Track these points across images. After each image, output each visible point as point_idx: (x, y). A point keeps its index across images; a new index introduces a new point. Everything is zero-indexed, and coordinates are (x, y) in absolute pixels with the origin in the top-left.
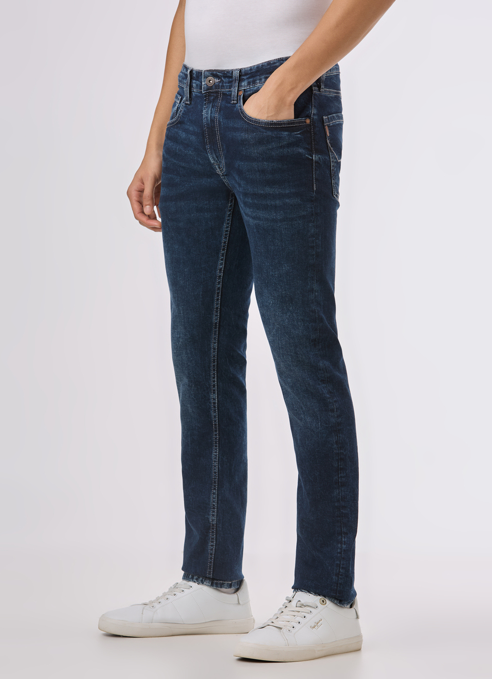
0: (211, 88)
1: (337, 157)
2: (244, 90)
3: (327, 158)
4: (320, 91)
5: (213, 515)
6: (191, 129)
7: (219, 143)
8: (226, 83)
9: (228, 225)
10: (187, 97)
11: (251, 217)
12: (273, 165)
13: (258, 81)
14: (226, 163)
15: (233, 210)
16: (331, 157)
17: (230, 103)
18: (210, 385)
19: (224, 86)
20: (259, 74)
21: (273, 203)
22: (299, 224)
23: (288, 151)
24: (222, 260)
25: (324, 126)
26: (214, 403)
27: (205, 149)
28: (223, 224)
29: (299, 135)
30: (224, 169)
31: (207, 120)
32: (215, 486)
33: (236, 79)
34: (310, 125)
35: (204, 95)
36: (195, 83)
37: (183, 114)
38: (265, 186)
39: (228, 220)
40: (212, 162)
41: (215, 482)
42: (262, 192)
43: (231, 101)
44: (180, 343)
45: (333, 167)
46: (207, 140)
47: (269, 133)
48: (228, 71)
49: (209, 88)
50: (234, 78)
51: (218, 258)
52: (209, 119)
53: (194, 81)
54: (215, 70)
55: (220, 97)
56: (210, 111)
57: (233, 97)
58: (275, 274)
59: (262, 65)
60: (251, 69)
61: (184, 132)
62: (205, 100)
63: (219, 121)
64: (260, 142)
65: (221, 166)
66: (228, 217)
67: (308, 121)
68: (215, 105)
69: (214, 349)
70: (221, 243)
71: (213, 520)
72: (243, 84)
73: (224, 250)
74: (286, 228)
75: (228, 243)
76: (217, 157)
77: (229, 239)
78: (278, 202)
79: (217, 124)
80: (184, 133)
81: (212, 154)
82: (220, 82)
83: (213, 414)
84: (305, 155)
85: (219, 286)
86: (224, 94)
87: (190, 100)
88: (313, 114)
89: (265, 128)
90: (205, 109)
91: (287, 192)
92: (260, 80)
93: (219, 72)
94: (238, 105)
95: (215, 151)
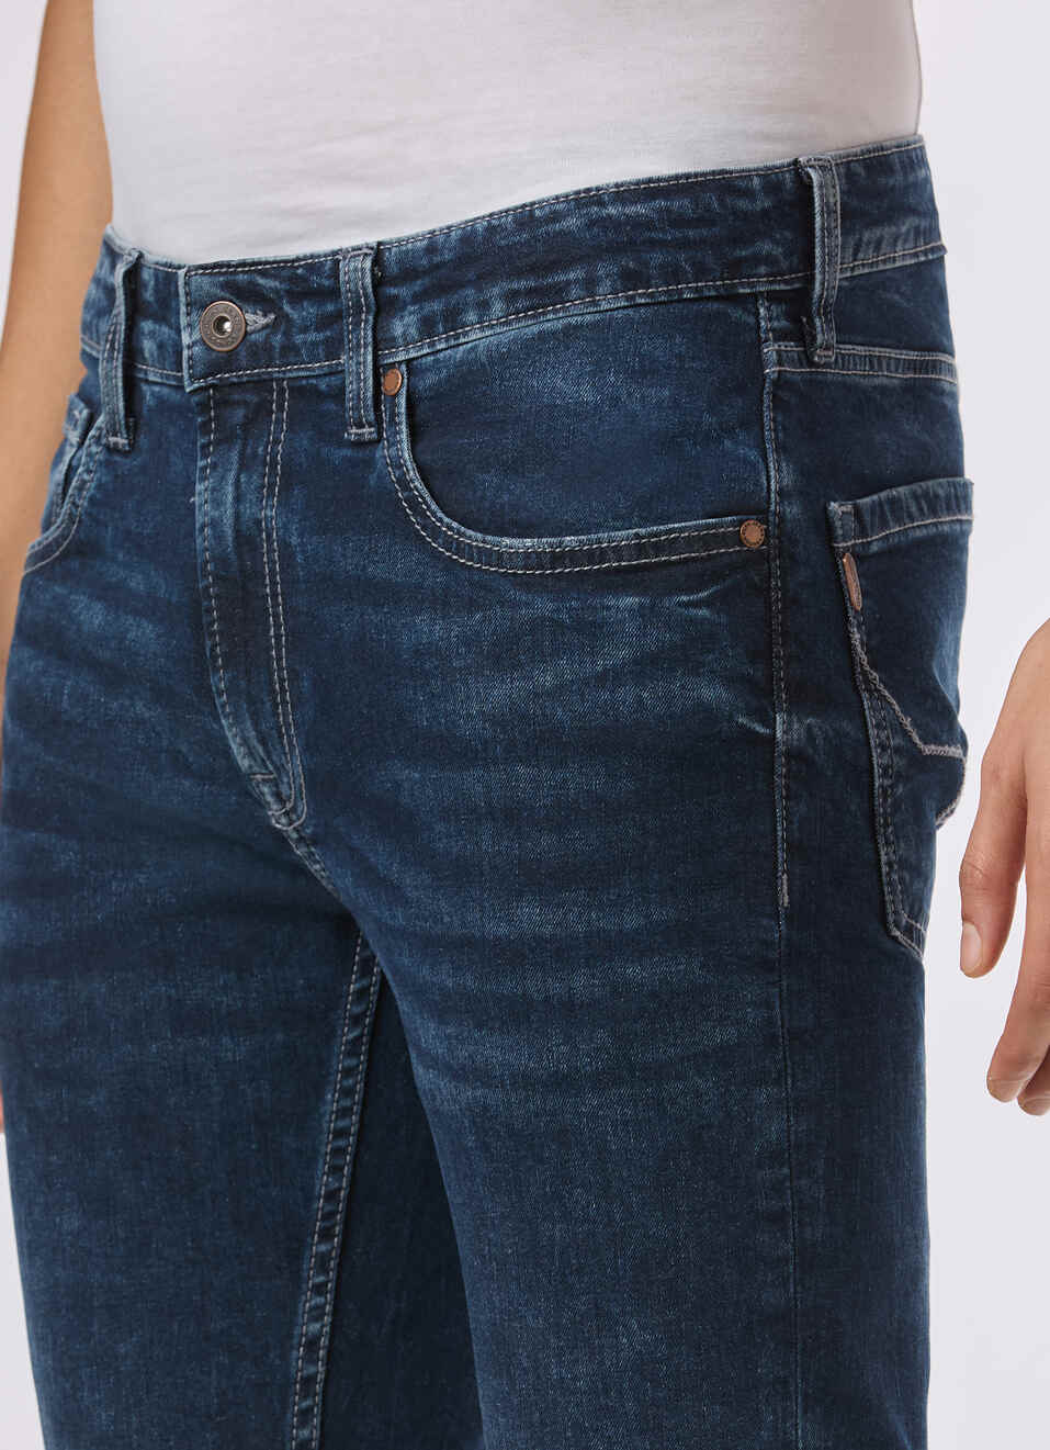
0: (228, 361)
1: (907, 722)
2: (409, 362)
3: (847, 726)
4: (811, 364)
6: (137, 583)
7: (280, 662)
8: (305, 330)
9: (347, 1103)
10: (113, 413)
11: (449, 1067)
12: (559, 776)
13: (472, 317)
14: (310, 775)
15: (377, 1016)
16: (871, 721)
17: (342, 443)
19: (295, 349)
20: (471, 275)
21: (556, 987)
22: (698, 1094)
23: (640, 701)
24: (319, 1289)
25: (833, 557)
27: (206, 693)
28: (320, 1098)
29: (703, 612)
30: (303, 808)
31: (219, 537)
33: (358, 306)
34: (759, 557)
35: (196, 399)
36: (152, 334)
37: (92, 500)
38: (520, 894)
39: (348, 1072)
40: (244, 763)
42: (503, 930)
43: (345, 426)
45: (885, 775)
46: (215, 645)
47: (544, 606)
48: (313, 265)
49: (218, 363)
50: (346, 300)
51: (297, 1279)
52: (229, 532)
53: (147, 326)
54: (243, 264)
55: (281, 408)
56: (230, 489)
57: (356, 408)
58: (576, 1379)
59: (491, 228)
60: (432, 248)
61: (99, 598)
62: (204, 429)
63: (285, 545)
64: (504, 655)
65: (284, 789)
66: (349, 1054)
67: (753, 534)
68: (255, 454)
70: (310, 1198)
72: (398, 328)
73: (326, 1235)
74: (626, 1123)
75: (350, 1197)
76: (263, 741)
77: (353, 1175)
78: (581, 982)
79: (270, 559)
80: (98, 606)
81: (238, 721)
82: (271, 328)
84: (731, 718)
85: (305, 1433)
86: (301, 391)
87: (133, 430)
88: (780, 493)
89: (526, 584)
90: (203, 479)
91: (632, 921)
92: (484, 306)
93: (263, 274)
94: (383, 452)
95: (255, 706)
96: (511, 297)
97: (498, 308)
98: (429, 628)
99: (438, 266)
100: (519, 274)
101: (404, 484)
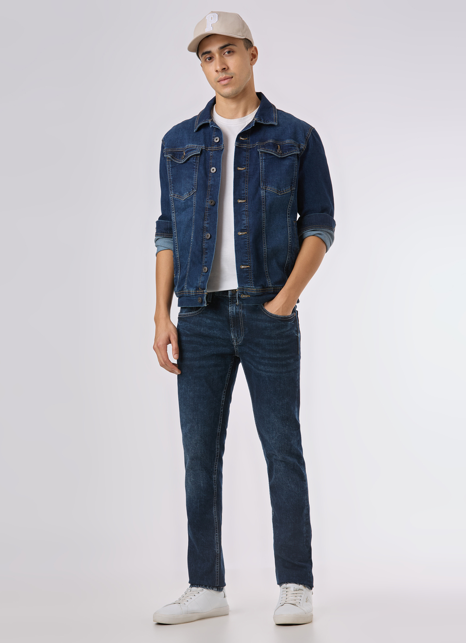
5: (217, 548)
6: (216, 317)
7: (242, 327)
14: (244, 338)
18: (213, 470)
26: (215, 480)
27: (230, 330)
30: (240, 342)
35: (230, 298)
40: (233, 338)
41: (216, 528)
46: (232, 325)
52: (235, 312)
56: (235, 308)
62: (230, 302)
65: (238, 340)
69: (218, 449)
71: (218, 551)
76: (238, 335)
79: (241, 315)
80: (208, 320)
81: (234, 333)
83: (214, 487)
90: (230, 307)
95: (237, 332)
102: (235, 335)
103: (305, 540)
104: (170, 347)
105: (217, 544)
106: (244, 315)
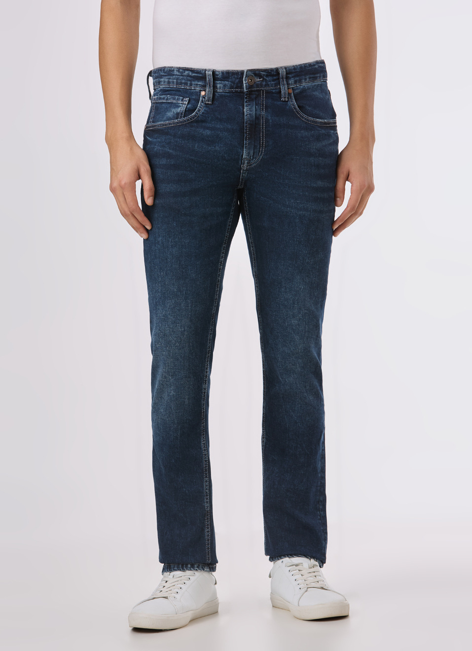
0: (253, 86)
2: (293, 88)
5: (207, 502)
6: (220, 126)
8: (270, 81)
10: (209, 97)
13: (303, 81)
17: (281, 101)
18: (203, 376)
19: (268, 85)
20: (302, 74)
27: (241, 145)
31: (251, 117)
32: (206, 474)
33: (283, 77)
35: (246, 93)
37: (204, 113)
38: (318, 179)
40: (244, 157)
43: (281, 98)
44: (185, 336)
46: (247, 136)
48: (272, 70)
49: (251, 87)
50: (281, 76)
52: (253, 116)
54: (257, 69)
55: (263, 95)
56: (253, 108)
57: (284, 95)
59: (305, 66)
60: (295, 69)
61: (208, 129)
62: (247, 98)
63: (267, 119)
68: (259, 103)
71: (207, 507)
72: (290, 82)
76: (254, 153)
79: (263, 121)
80: (207, 131)
82: (261, 81)
86: (268, 92)
90: (247, 107)
92: (306, 79)
93: (262, 71)
94: (290, 103)
95: (255, 147)
96: (310, 78)
97: (308, 79)
98: (304, 133)
99: (296, 72)
100: (311, 74)
101: (295, 108)
102: (249, 153)
103: (319, 483)
104: (139, 183)
105: (207, 496)
106: (267, 121)
